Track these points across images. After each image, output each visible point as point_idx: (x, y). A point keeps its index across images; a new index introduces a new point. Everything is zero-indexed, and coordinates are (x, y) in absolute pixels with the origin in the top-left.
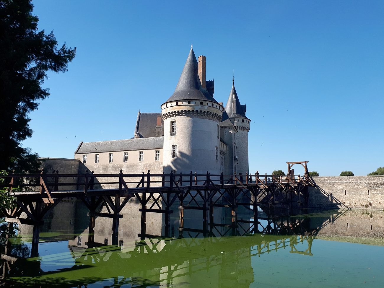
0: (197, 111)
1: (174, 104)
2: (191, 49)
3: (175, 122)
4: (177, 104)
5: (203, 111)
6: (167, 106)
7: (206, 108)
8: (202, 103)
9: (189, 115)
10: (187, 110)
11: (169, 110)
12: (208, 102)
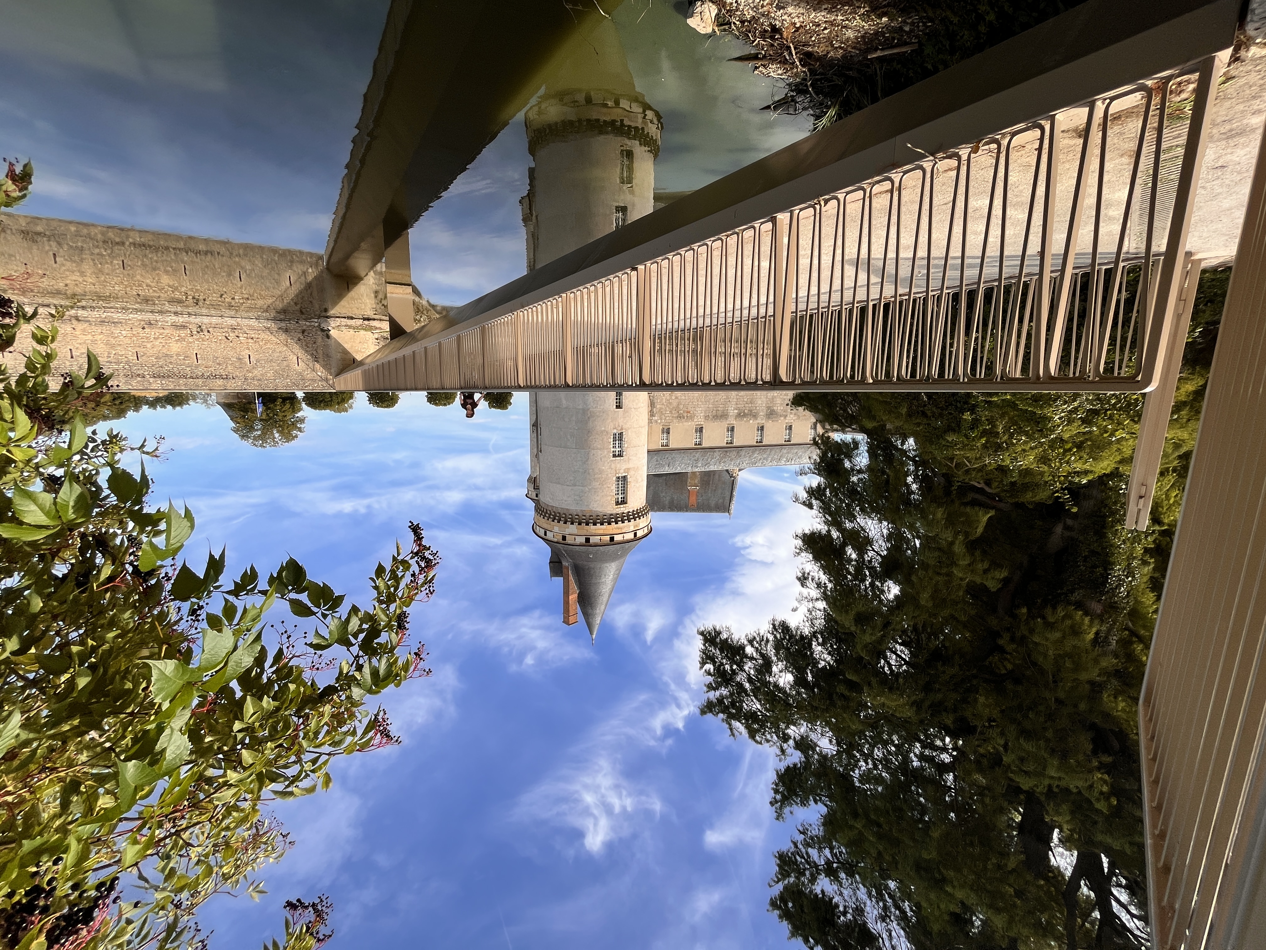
0: (572, 523)
1: (617, 538)
2: (594, 636)
3: (617, 503)
4: (612, 539)
5: (562, 522)
6: (635, 534)
7: (556, 529)
8: (564, 538)
9: (588, 515)
10: (592, 527)
11: (629, 526)
12: (552, 539)
